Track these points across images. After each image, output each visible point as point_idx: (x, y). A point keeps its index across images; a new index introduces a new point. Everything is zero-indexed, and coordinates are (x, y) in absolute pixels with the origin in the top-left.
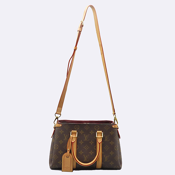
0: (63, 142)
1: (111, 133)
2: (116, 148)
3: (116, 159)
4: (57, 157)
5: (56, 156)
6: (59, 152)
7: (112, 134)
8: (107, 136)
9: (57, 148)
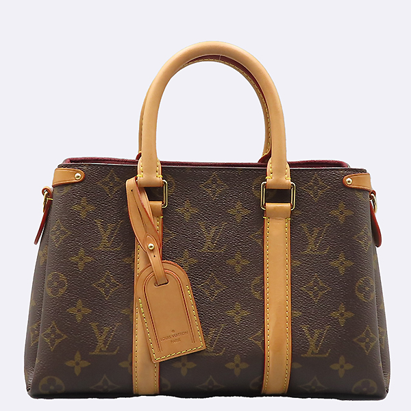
0: (89, 259)
1: (335, 213)
2: (361, 289)
3: (363, 344)
4: (59, 336)
5: (53, 331)
6: (72, 310)
7: (341, 220)
8: (316, 230)
9: (62, 291)
